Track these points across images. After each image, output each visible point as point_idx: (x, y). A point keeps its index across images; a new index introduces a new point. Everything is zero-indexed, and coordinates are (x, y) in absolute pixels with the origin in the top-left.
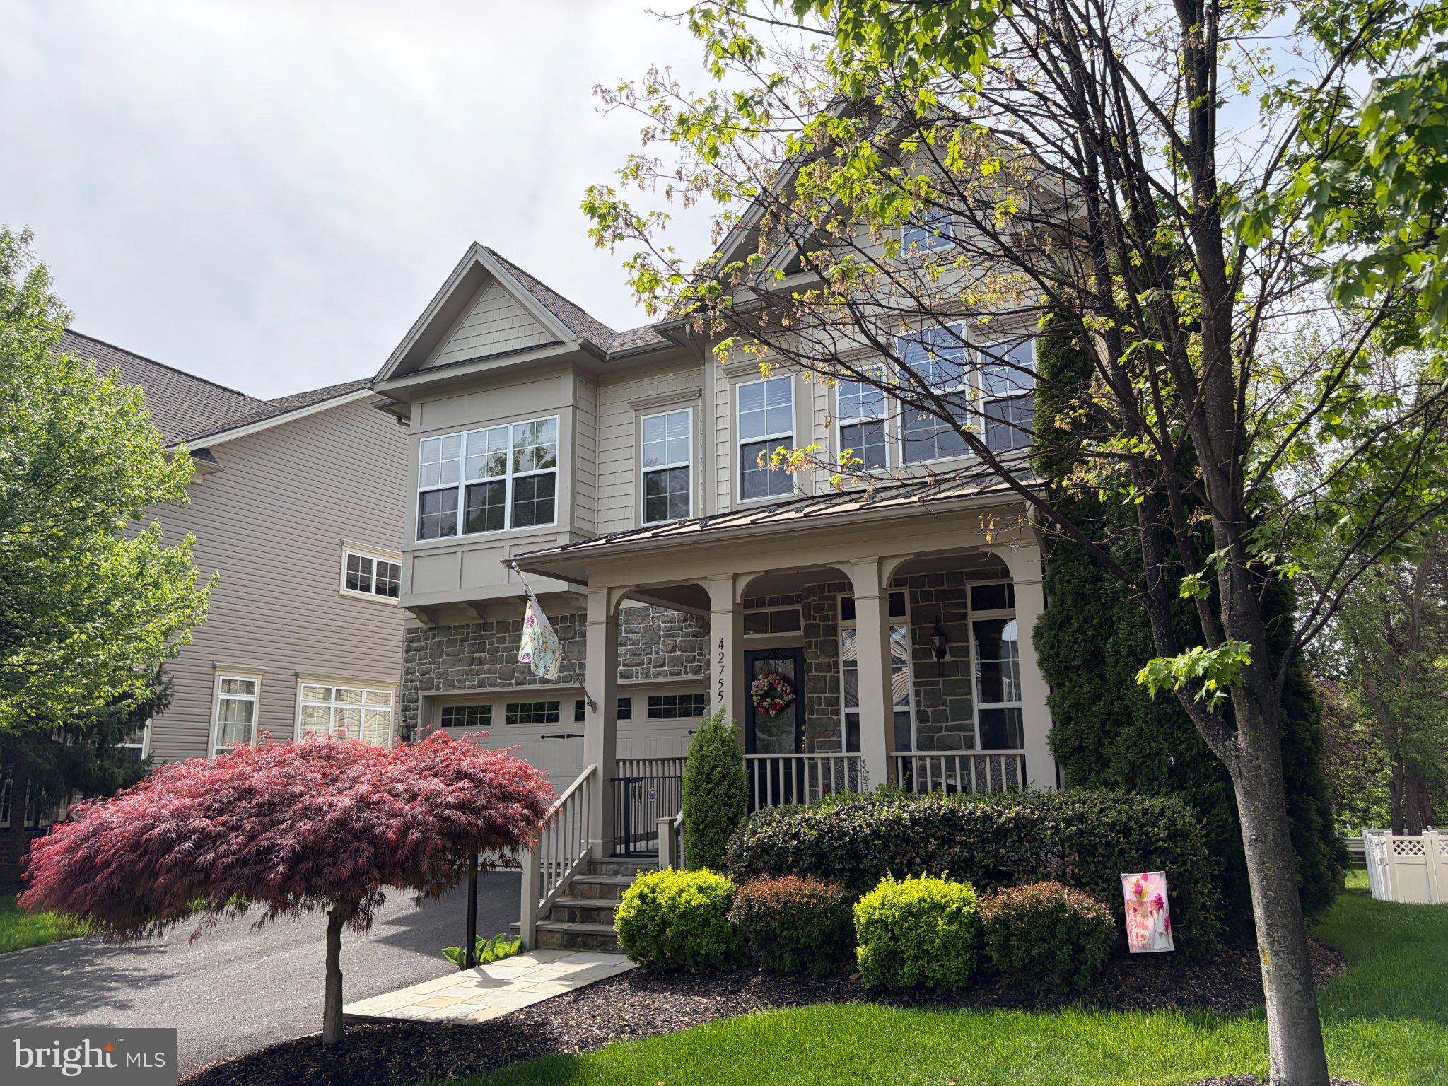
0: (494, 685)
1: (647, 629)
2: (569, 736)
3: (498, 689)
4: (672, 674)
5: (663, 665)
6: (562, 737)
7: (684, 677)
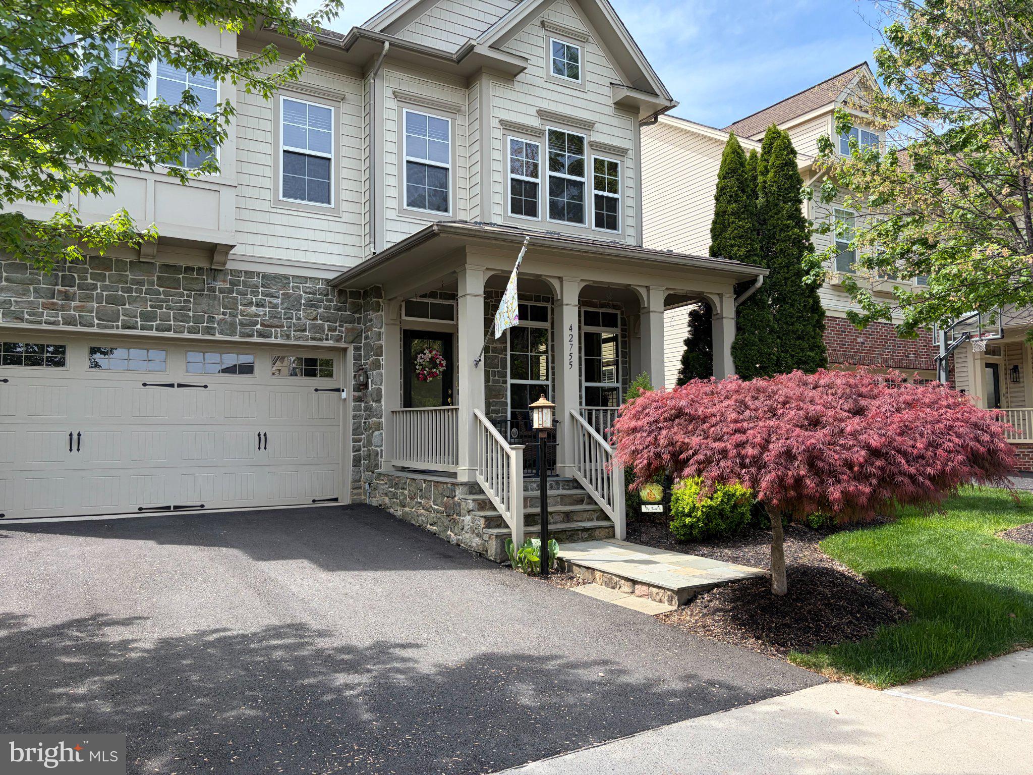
0: (92, 325)
1: (286, 296)
2: (180, 386)
3: (95, 330)
4: (313, 339)
5: (304, 330)
6: (172, 386)
7: (325, 343)
